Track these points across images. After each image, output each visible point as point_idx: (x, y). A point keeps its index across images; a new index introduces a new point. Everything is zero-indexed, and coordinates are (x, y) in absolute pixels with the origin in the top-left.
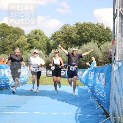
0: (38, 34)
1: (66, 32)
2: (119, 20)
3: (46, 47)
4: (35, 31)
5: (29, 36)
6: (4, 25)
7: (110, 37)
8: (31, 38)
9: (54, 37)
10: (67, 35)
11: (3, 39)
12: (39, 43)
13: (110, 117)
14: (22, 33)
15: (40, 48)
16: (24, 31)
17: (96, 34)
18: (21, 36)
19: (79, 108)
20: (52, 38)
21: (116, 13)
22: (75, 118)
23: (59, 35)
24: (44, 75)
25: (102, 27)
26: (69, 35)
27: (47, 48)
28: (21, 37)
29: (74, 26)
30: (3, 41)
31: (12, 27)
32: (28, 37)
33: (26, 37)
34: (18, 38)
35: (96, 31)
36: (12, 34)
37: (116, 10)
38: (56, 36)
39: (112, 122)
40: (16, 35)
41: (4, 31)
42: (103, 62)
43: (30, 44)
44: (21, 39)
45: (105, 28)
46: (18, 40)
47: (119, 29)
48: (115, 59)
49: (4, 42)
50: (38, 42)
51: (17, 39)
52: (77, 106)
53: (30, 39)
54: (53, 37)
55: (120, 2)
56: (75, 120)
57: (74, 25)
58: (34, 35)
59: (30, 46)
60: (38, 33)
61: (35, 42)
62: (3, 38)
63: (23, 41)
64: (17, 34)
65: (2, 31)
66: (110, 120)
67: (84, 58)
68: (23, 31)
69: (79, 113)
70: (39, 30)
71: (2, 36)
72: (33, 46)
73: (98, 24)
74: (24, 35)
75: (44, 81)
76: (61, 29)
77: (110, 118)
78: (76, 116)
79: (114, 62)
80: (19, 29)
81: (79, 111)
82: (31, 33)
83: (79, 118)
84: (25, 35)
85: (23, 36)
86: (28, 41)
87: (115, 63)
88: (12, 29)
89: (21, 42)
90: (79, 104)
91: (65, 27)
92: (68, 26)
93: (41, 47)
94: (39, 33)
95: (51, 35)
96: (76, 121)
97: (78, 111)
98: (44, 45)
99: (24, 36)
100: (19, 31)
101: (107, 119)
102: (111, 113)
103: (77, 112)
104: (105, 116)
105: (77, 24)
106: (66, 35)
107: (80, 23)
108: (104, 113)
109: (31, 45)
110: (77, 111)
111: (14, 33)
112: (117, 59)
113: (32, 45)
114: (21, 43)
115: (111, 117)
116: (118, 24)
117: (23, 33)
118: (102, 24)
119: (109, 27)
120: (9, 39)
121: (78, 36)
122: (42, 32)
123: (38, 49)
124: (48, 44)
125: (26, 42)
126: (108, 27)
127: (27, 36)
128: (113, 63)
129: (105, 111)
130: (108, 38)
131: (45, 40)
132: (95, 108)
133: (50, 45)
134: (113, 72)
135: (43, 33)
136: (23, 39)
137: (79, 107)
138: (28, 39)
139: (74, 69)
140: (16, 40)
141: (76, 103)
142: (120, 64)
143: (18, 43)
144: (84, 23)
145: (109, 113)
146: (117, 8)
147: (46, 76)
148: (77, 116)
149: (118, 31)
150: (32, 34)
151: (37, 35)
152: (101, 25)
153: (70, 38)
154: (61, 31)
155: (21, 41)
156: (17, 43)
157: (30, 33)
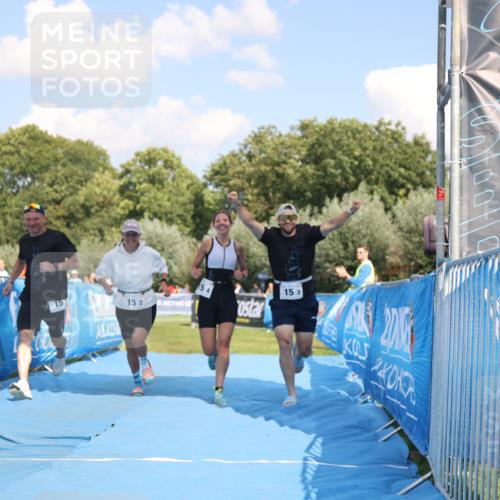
0: (160, 163)
1: (263, 155)
2: (461, 108)
3: (188, 212)
4: (149, 153)
5: (127, 172)
6: (32, 134)
7: (428, 173)
8: (134, 180)
9: (219, 174)
10: (268, 168)
11: (30, 184)
12: (163, 199)
13: (433, 471)
14: (101, 161)
15: (166, 214)
16: (108, 153)
17: (375, 161)
18: (95, 170)
19: (316, 438)
20: (211, 179)
21: (450, 83)
22: (300, 479)
23: (239, 168)
24: (185, 316)
25: (396, 137)
26: (276, 168)
27: (193, 217)
28: (97, 175)
29: (292, 133)
30: (28, 193)
31: (64, 141)
32: (121, 177)
33: (114, 177)
34: (86, 181)
35: (374, 149)
36: (64, 165)
37: (450, 72)
38: (226, 173)
39: (439, 492)
40: (78, 169)
41: (32, 154)
42: (405, 266)
43: (130, 202)
44: (98, 185)
45: (409, 138)
46: (84, 188)
47: (461, 143)
48: (446, 254)
49: (32, 196)
50: (160, 195)
51: (82, 185)
52: (307, 431)
53: (130, 183)
54: (217, 173)
55: (461, 42)
56: (302, 486)
57: (292, 128)
58: (147, 167)
59: (131, 208)
60: (160, 159)
61: (150, 195)
62: (29, 179)
63: (105, 193)
64: (83, 167)
65: (27, 154)
66: (433, 483)
67: (332, 252)
68: (102, 154)
69: (316, 459)
70: (165, 151)
71: (24, 174)
72: (141, 208)
73: (381, 123)
74: (106, 168)
75: (184, 341)
76: (246, 146)
77: (432, 476)
78: (304, 471)
79: (444, 266)
80: (88, 145)
81: (317, 450)
82: (134, 161)
83: (314, 477)
84: (111, 170)
85: (103, 172)
86: (123, 190)
87: (447, 271)
88: (62, 148)
89: (96, 194)
90: (314, 424)
91: (258, 139)
92: (271, 133)
93: (171, 213)
94: (166, 162)
95: (209, 169)
96: (306, 488)
97: (311, 450)
98: (184, 204)
99: (107, 172)
100: (89, 153)
101: (420, 480)
102: (434, 456)
103: (307, 455)
104: (414, 467)
105: (304, 127)
106: (263, 168)
107: (315, 120)
108: (409, 458)
109: (135, 207)
110: (307, 450)
111: (71, 160)
112: (455, 256)
113: (138, 207)
114: (96, 198)
115: (435, 470)
116: (457, 125)
117: (105, 160)
118: (398, 124)
119: (423, 137)
120: (51, 185)
121: (310, 169)
122: (174, 157)
123: (160, 219)
124: (198, 200)
125: (114, 195)
126: (420, 134)
127: (120, 170)
128: (442, 270)
129: (412, 448)
130: (421, 175)
131: (185, 185)
132: (376, 437)
133: (206, 205)
134: (442, 304)
135: (179, 159)
136: (103, 185)
137: (314, 435)
138: (121, 182)
139: (295, 291)
140: (79, 187)
141: (306, 419)
142: (466, 271)
143: (86, 200)
144: (330, 122)
145: (428, 457)
146: (451, 65)
147: (190, 320)
148: (308, 470)
149: (456, 151)
150: (138, 164)
151: (154, 169)
152: (393, 127)
153: (280, 176)
154: (246, 152)
155: (98, 190)
156: (82, 199)
157: (131, 163)
